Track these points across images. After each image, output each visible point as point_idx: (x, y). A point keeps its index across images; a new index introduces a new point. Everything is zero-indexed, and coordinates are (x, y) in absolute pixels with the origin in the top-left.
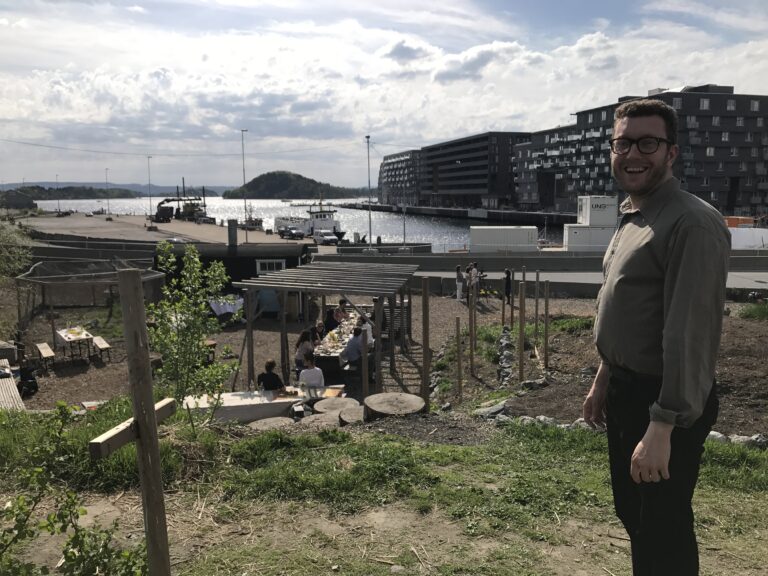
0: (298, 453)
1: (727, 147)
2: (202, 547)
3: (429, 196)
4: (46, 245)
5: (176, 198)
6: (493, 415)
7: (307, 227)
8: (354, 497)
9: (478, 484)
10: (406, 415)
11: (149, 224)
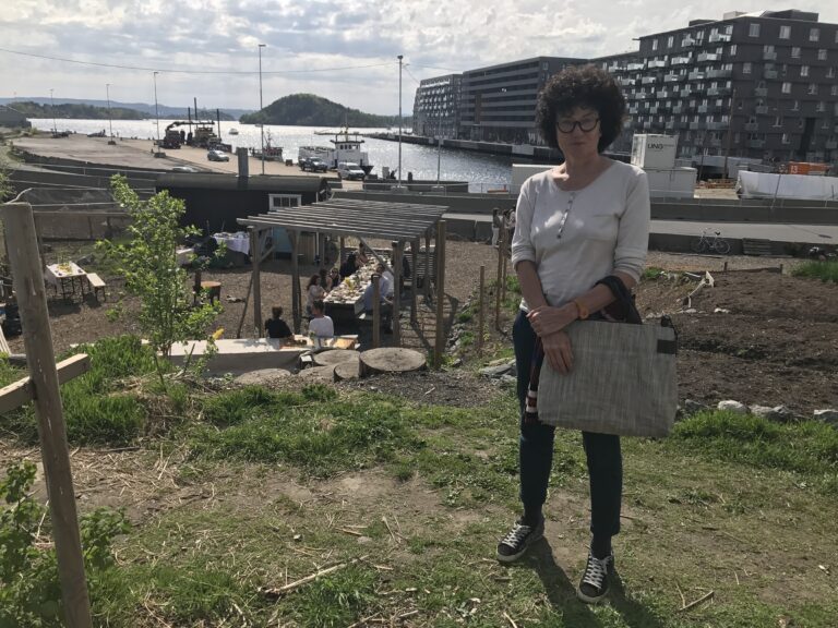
0: (276, 411)
1: (806, 83)
2: (157, 510)
3: (470, 127)
4: (38, 170)
5: (187, 121)
6: (499, 375)
7: (331, 159)
8: (330, 461)
9: (466, 450)
10: (404, 372)
11: (156, 150)
